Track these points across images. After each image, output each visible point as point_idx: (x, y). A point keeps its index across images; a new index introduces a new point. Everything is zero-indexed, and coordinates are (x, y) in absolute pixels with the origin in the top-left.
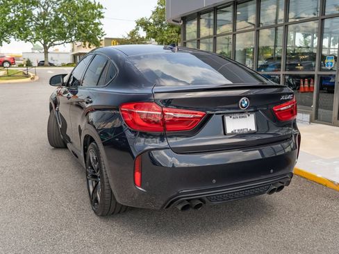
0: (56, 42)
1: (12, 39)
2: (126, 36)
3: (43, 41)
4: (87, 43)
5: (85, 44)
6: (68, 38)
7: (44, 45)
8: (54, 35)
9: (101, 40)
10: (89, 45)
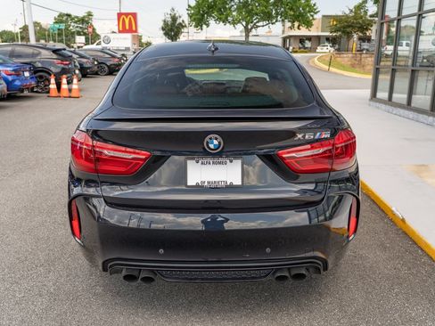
0: (261, 24)
1: (212, 22)
2: (347, 12)
3: (244, 23)
4: (296, 24)
5: (293, 26)
6: (273, 18)
7: (246, 28)
8: (257, 14)
9: (314, 19)
10: (299, 26)
